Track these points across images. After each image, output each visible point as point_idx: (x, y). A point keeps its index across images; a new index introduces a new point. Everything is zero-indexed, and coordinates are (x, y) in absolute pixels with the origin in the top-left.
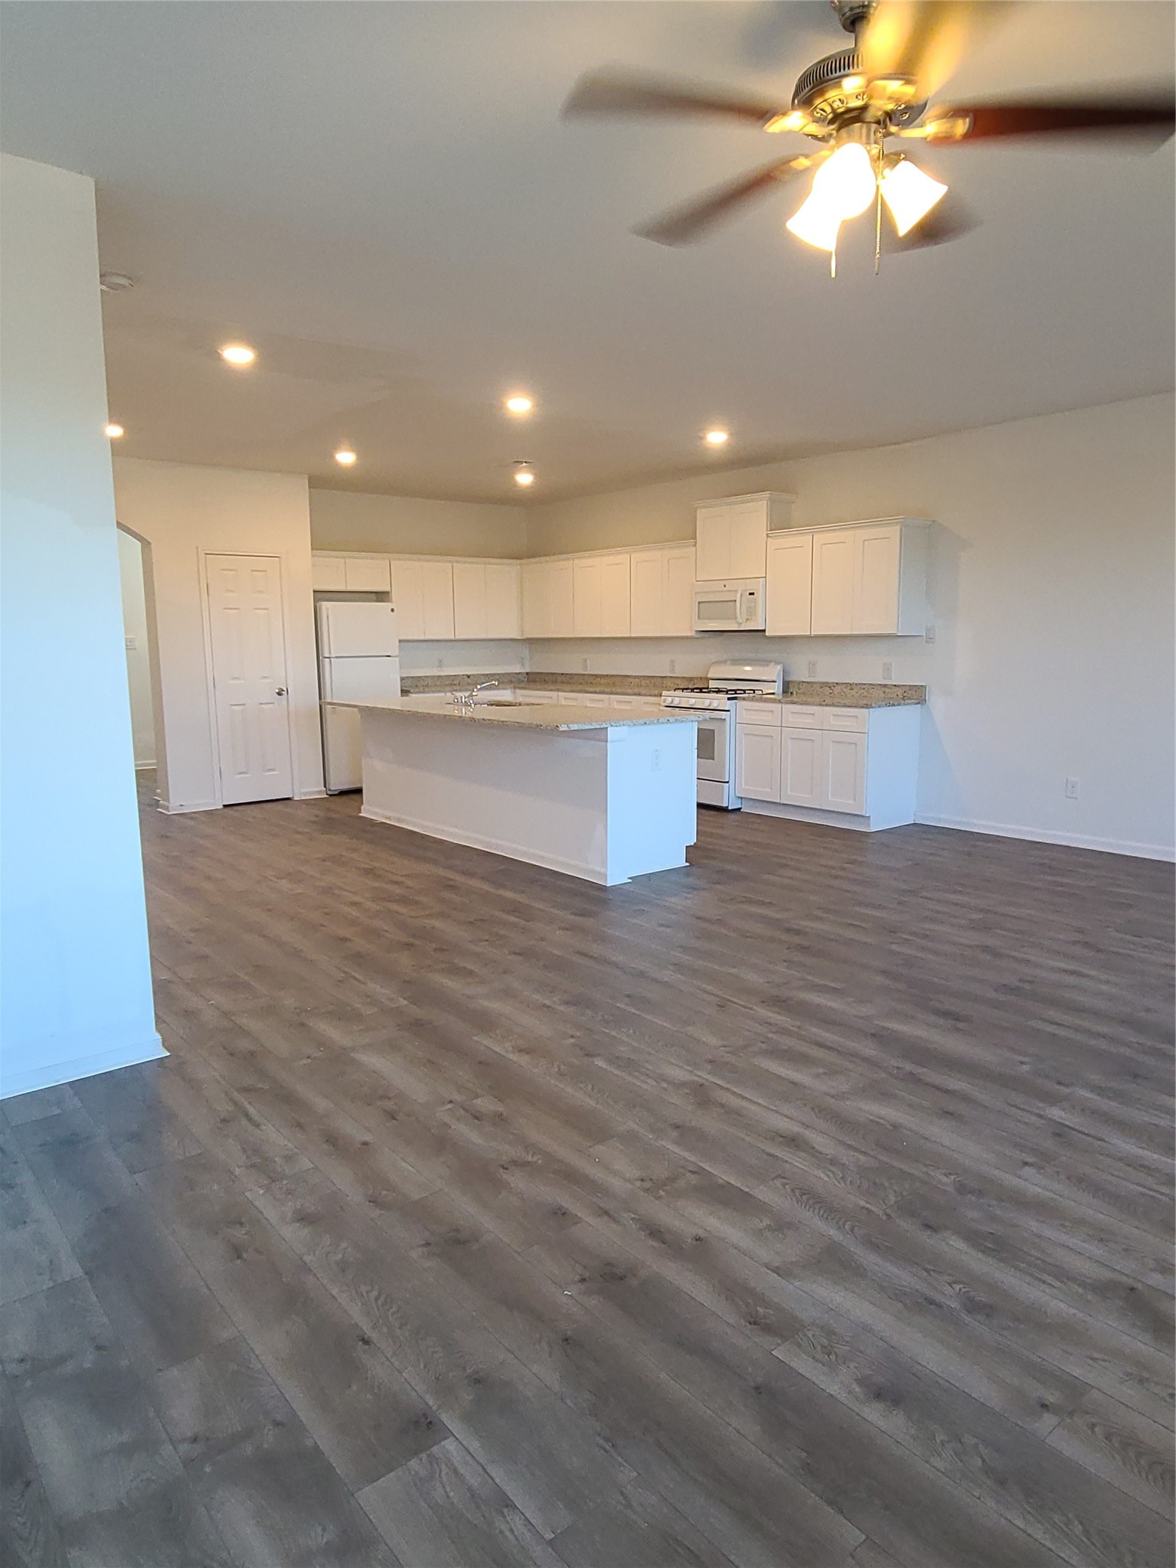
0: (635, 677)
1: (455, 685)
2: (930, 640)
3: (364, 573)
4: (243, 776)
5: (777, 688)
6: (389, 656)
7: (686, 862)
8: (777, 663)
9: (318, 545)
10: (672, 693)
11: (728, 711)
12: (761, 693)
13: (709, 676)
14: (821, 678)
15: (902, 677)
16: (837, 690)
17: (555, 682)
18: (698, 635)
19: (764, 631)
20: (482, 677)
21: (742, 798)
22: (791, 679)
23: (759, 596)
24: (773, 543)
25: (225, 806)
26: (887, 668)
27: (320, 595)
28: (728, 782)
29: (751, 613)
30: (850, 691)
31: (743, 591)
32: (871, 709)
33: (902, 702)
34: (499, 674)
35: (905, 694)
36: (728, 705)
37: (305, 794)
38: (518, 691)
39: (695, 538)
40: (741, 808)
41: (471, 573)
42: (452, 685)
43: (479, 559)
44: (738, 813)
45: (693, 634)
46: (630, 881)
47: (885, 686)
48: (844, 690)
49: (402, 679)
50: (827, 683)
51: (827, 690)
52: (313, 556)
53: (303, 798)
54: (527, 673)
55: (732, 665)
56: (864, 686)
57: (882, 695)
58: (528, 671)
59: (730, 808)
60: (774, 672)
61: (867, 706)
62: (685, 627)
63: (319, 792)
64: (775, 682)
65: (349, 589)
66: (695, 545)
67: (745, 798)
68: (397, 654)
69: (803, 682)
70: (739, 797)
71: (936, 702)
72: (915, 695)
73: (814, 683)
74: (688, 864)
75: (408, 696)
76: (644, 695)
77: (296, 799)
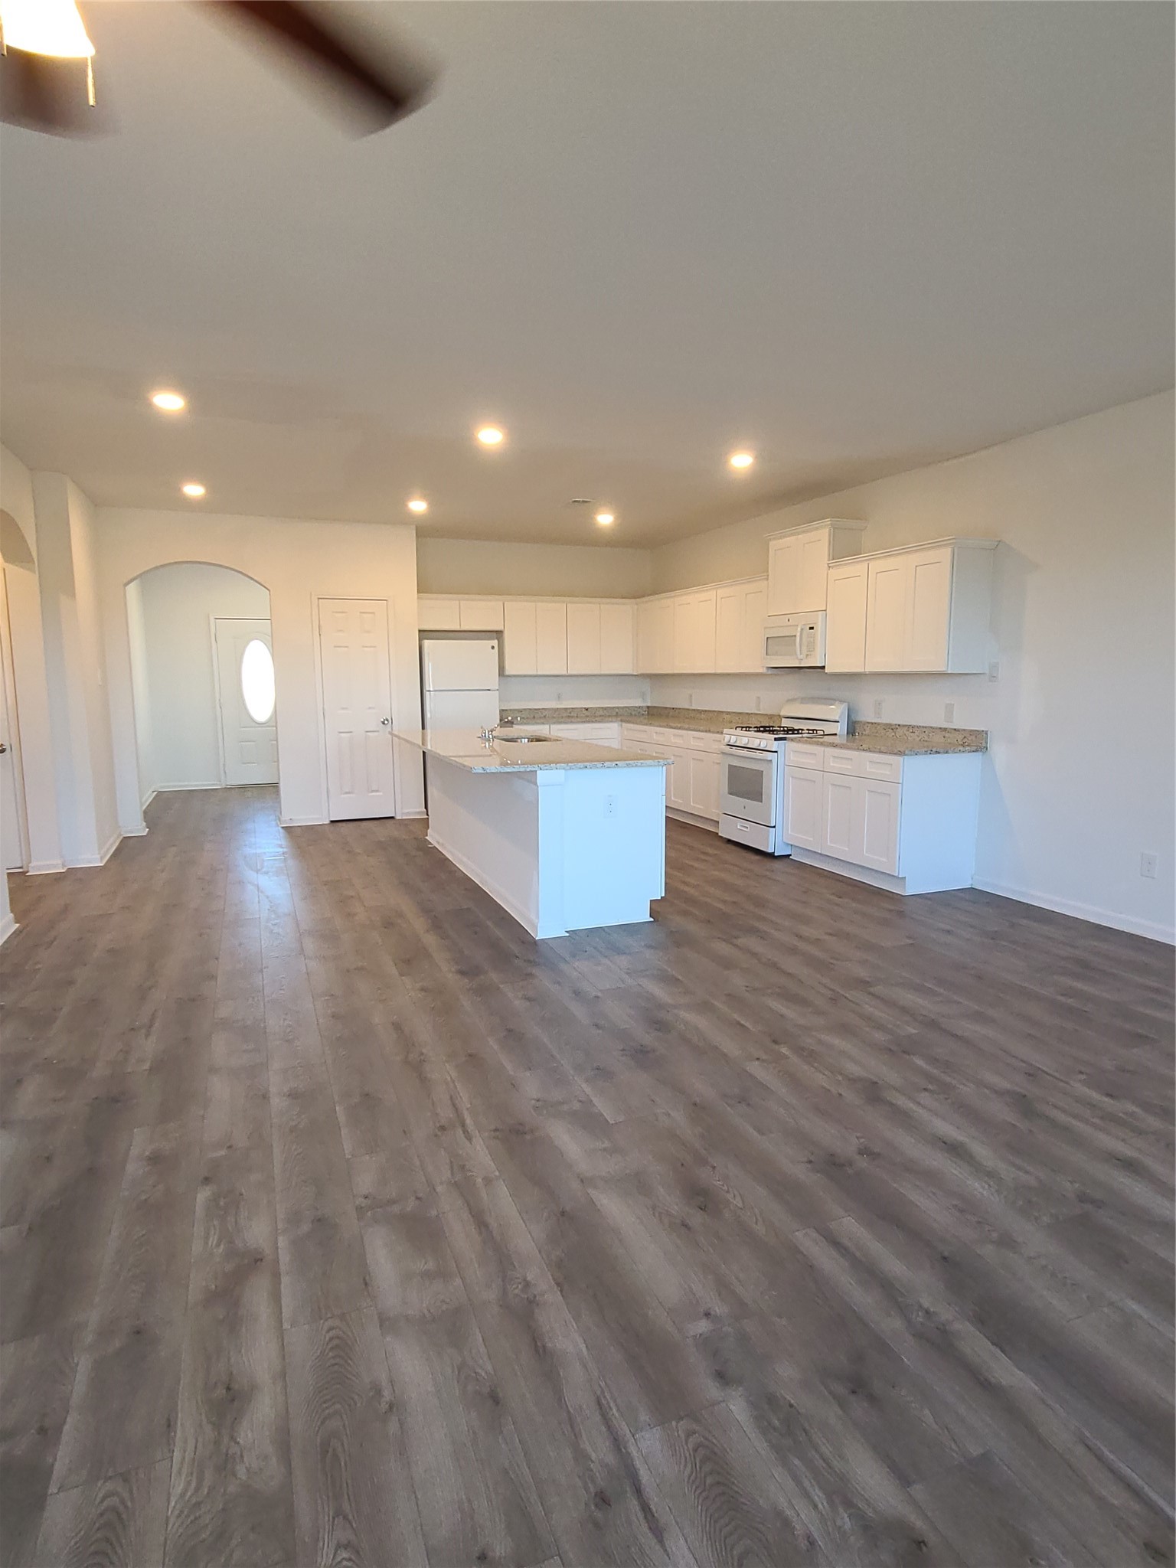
0: (728, 713)
1: (572, 717)
2: (993, 678)
3: (478, 613)
4: (349, 795)
5: (840, 729)
6: (489, 690)
7: (651, 916)
8: (841, 701)
9: (423, 588)
10: (733, 731)
11: (776, 752)
12: (822, 733)
13: (782, 714)
14: (886, 719)
15: (962, 721)
16: (900, 732)
17: (660, 715)
18: (770, 672)
19: (824, 667)
20: (601, 710)
21: (792, 845)
22: (858, 720)
23: (819, 628)
24: (835, 573)
25: (332, 822)
26: (949, 709)
27: (424, 634)
28: (774, 827)
29: (811, 649)
30: (912, 734)
31: (804, 625)
32: (905, 757)
33: (961, 748)
34: (618, 708)
35: (966, 740)
36: (775, 746)
37: (408, 814)
38: (624, 724)
39: (768, 571)
40: (790, 855)
41: (585, 613)
42: (569, 716)
43: (593, 600)
44: (786, 860)
45: (764, 671)
46: (567, 935)
47: (945, 730)
48: (907, 733)
49: (502, 711)
50: (891, 725)
51: (890, 733)
52: (418, 598)
53: (404, 818)
54: (648, 707)
55: (801, 703)
56: (925, 730)
57: (943, 740)
58: (649, 705)
59: (776, 854)
60: (836, 711)
61: (901, 753)
62: (756, 664)
63: (419, 813)
64: (838, 722)
65: (463, 628)
66: (767, 579)
67: (795, 846)
68: (497, 688)
69: (868, 723)
70: (788, 844)
71: (999, 750)
72: (974, 742)
73: (879, 724)
74: (652, 920)
75: (512, 727)
76: (713, 732)
77: (398, 818)
